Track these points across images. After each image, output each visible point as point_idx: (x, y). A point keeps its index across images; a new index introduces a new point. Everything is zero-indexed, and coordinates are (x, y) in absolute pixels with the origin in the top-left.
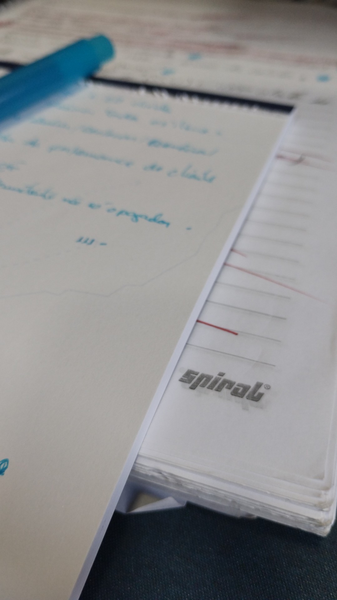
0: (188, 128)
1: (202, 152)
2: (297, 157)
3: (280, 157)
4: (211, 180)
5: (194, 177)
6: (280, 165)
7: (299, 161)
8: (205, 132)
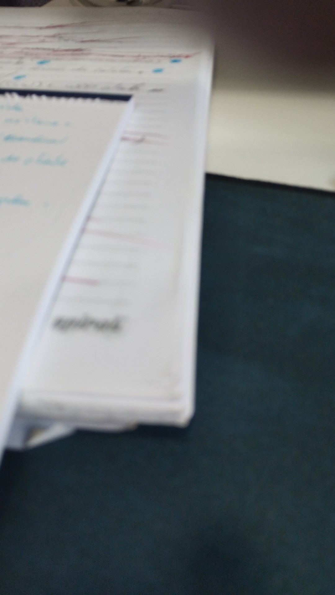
0: (39, 122)
1: (54, 141)
2: (139, 137)
3: (124, 139)
4: (63, 163)
5: (48, 162)
6: (124, 145)
7: (141, 141)
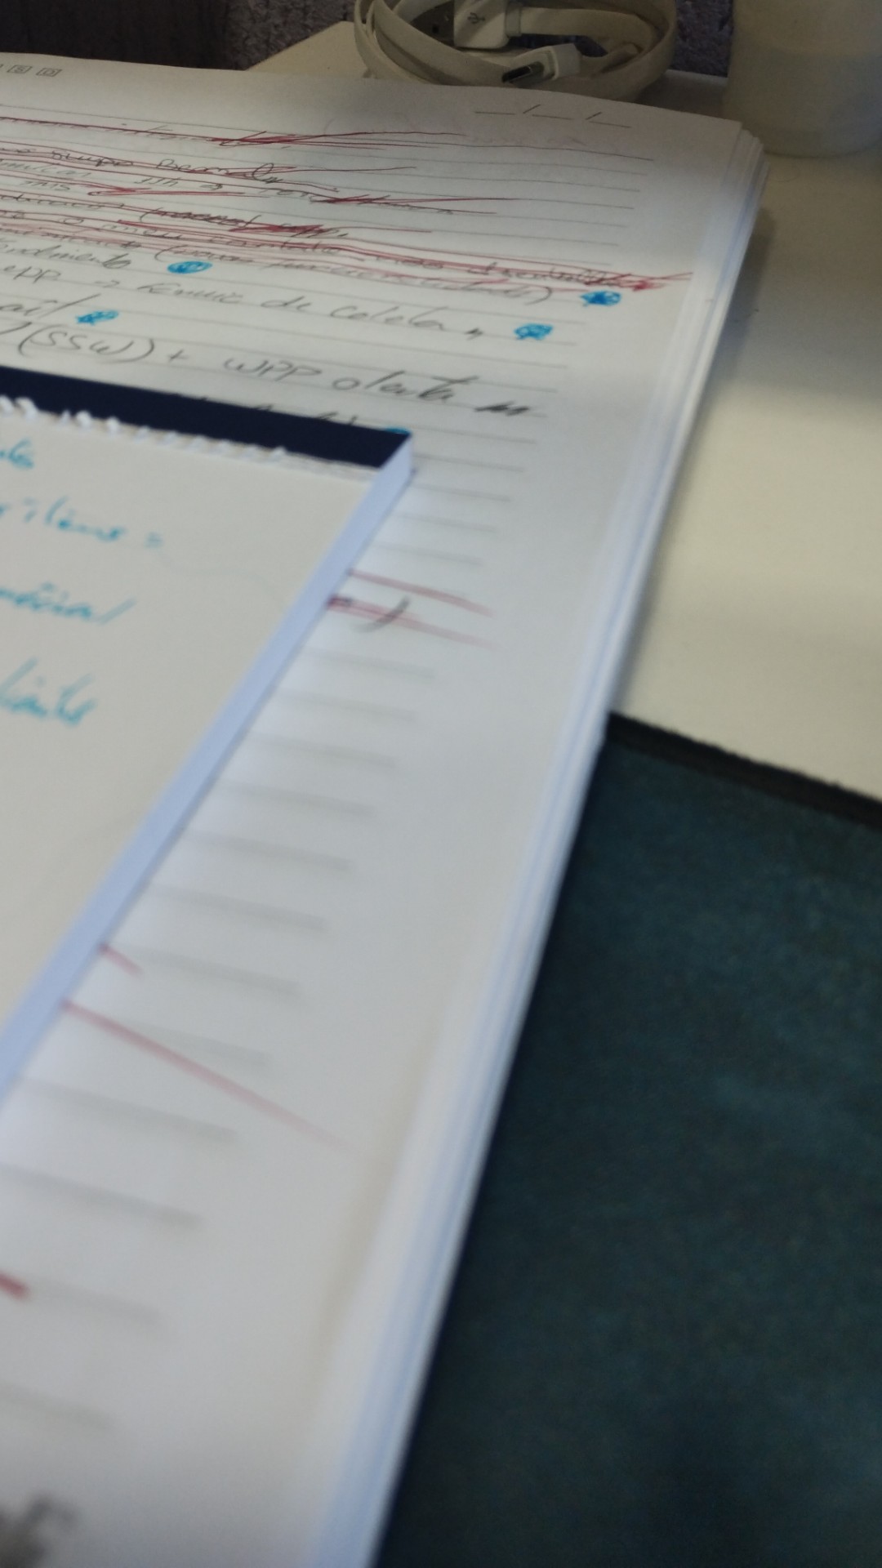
1: (85, 612)
2: (390, 600)
3: (335, 603)
4: (74, 718)
5: (32, 706)
7: (391, 618)
8: (114, 534)
